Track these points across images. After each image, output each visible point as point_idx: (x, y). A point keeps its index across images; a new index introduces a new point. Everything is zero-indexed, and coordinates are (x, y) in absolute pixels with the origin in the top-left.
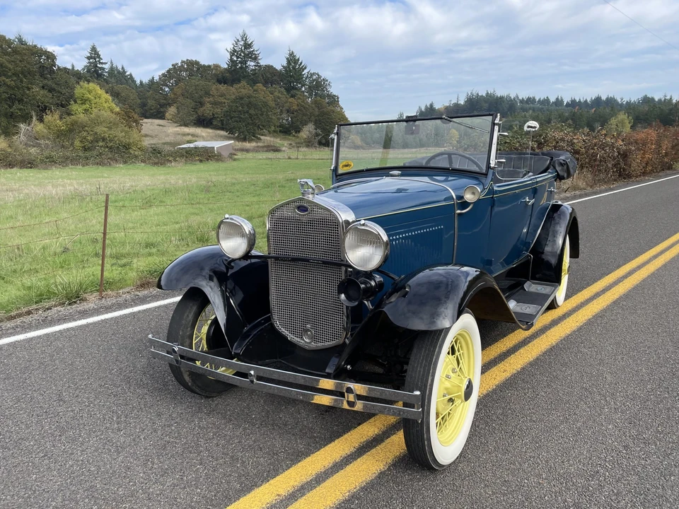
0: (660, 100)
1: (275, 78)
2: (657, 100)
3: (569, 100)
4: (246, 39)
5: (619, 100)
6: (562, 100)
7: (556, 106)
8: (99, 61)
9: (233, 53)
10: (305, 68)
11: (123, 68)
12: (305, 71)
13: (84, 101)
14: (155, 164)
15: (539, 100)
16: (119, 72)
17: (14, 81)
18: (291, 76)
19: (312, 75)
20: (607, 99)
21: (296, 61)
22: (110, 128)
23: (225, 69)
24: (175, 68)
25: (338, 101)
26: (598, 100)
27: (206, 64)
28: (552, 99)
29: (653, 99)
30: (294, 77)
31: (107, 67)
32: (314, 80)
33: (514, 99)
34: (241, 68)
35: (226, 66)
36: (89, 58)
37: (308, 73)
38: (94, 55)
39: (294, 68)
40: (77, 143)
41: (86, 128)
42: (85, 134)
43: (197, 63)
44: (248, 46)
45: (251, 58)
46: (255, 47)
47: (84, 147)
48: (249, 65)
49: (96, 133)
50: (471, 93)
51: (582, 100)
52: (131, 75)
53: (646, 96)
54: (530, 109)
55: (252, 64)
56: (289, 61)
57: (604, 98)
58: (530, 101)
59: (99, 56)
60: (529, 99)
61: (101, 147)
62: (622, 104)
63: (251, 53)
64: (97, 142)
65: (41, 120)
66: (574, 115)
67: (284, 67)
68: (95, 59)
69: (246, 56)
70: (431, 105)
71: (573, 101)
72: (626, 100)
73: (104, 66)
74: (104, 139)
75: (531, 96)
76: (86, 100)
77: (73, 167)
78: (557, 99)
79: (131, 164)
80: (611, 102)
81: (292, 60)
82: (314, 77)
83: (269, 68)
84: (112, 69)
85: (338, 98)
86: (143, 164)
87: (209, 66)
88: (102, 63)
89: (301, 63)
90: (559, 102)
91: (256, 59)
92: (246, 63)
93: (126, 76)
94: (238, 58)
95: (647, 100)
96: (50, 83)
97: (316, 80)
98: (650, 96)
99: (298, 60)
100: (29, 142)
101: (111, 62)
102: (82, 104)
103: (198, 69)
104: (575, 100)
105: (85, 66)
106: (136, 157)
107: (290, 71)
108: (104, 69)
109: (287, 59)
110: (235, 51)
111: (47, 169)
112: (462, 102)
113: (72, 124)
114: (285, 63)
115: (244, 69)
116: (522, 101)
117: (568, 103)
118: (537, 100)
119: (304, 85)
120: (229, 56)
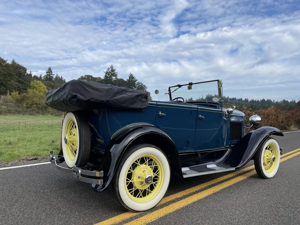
0: (291, 102)
1: (123, 84)
2: (289, 102)
3: (251, 100)
4: (112, 68)
5: (273, 101)
6: (248, 99)
7: (245, 102)
8: (51, 74)
9: (107, 73)
10: (137, 81)
11: (61, 77)
12: (137, 82)
13: (34, 88)
14: (57, 115)
15: (238, 99)
16: (60, 79)
17: (3, 78)
18: (130, 84)
19: (139, 83)
20: (267, 100)
21: (133, 78)
22: (40, 99)
23: (103, 79)
24: (82, 78)
25: (150, 95)
26: (263, 100)
27: (95, 77)
28: (244, 99)
29: (287, 101)
30: (131, 84)
31: (54, 77)
32: (140, 86)
33: (227, 98)
34: (109, 79)
35: (103, 78)
36: (47, 72)
37: (138, 83)
38: (50, 71)
39: (132, 80)
40: (24, 105)
41: (29, 99)
42: (28, 101)
43: (91, 76)
44: (113, 71)
45: (114, 75)
46: (116, 71)
47: (27, 107)
48: (113, 78)
49: (33, 101)
50: (208, 95)
51: (256, 100)
52: (64, 80)
53: (284, 100)
54: (234, 103)
55: (114, 78)
56: (130, 78)
57: (266, 100)
58: (234, 99)
59: (51, 72)
60: (233, 99)
61: (35, 107)
62: (274, 103)
63: (114, 73)
64: (33, 105)
65: (10, 94)
66: (252, 106)
67: (128, 80)
68: (50, 73)
69: (112, 75)
70: (191, 99)
71: (253, 101)
72: (276, 101)
73: (53, 76)
74: (36, 104)
75: (234, 97)
76: (35, 87)
77: (18, 115)
78: (246, 99)
79: (46, 115)
80: (269, 102)
81: (131, 77)
82: (140, 84)
83: (122, 80)
84: (57, 77)
85: (150, 93)
86: (51, 115)
87: (96, 78)
88: (52, 75)
89: (135, 79)
90: (246, 100)
91: (116, 76)
92: (111, 77)
93: (63, 81)
94: (108, 75)
95: (285, 102)
96: (22, 80)
97: (141, 86)
98: (286, 100)
99: (134, 77)
100: (4, 104)
101: (57, 75)
102: (33, 89)
103: (92, 79)
104: (253, 100)
105: (45, 76)
106: (49, 112)
107: (130, 82)
108: (53, 77)
109: (129, 77)
110: (107, 72)
111: (6, 115)
112: (204, 98)
113: (23, 97)
114: (128, 78)
115: (111, 80)
116: (230, 99)
117: (250, 101)
118: (237, 99)
119: (135, 87)
120: (105, 74)
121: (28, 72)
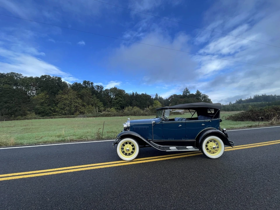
8: (157, 96)
9: (184, 92)
10: (201, 93)
11: (161, 97)
18: (198, 96)
19: (203, 95)
21: (199, 92)
23: (182, 95)
24: (171, 96)
31: (159, 97)
34: (186, 95)
39: (198, 94)
44: (187, 90)
46: (189, 90)
52: (163, 98)
56: (197, 92)
63: (188, 92)
65: (148, 107)
83: (192, 94)
85: (210, 99)
91: (189, 93)
100: (146, 111)
102: (155, 104)
105: (155, 97)
113: (153, 108)
114: (196, 93)
119: (201, 97)
120: (183, 93)
121: (152, 97)
